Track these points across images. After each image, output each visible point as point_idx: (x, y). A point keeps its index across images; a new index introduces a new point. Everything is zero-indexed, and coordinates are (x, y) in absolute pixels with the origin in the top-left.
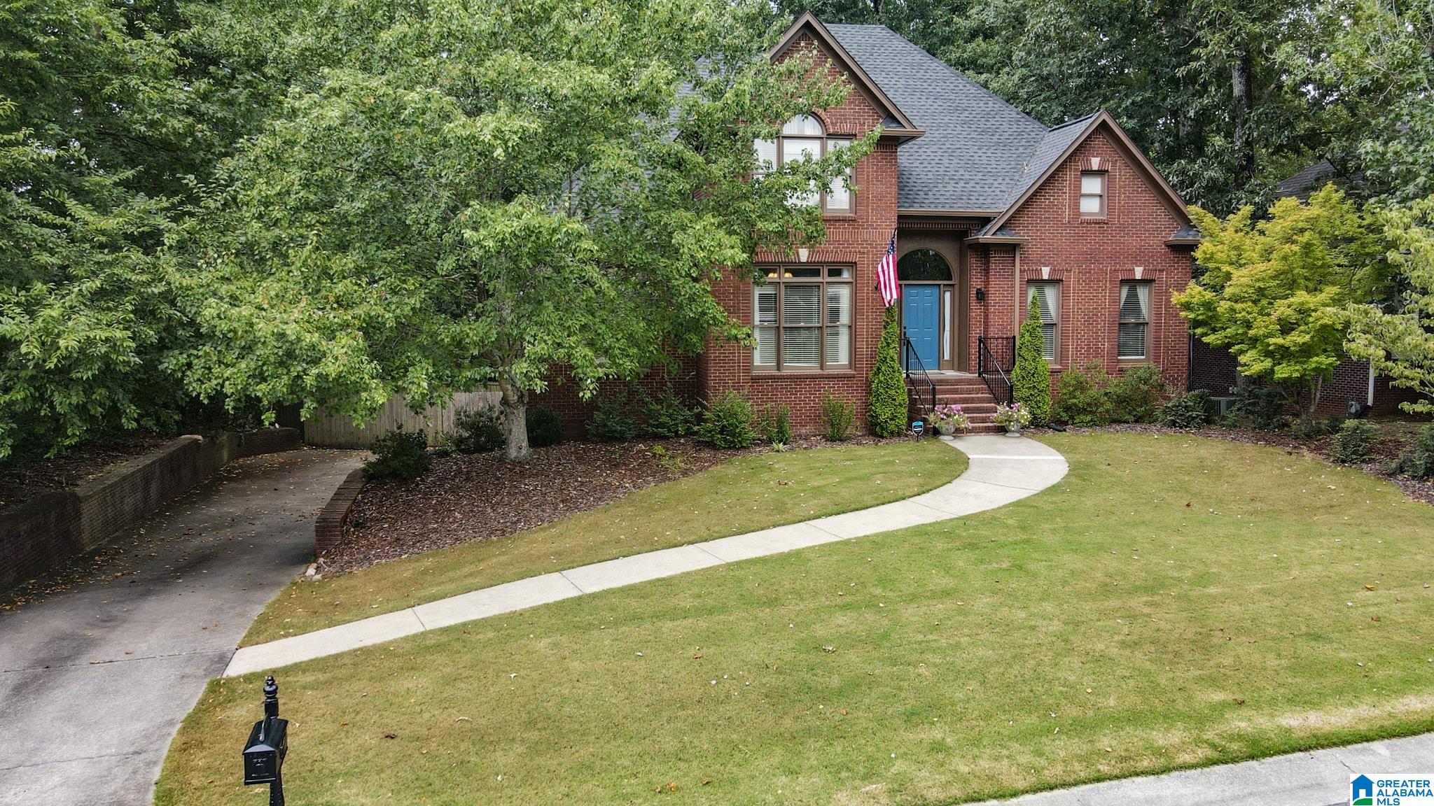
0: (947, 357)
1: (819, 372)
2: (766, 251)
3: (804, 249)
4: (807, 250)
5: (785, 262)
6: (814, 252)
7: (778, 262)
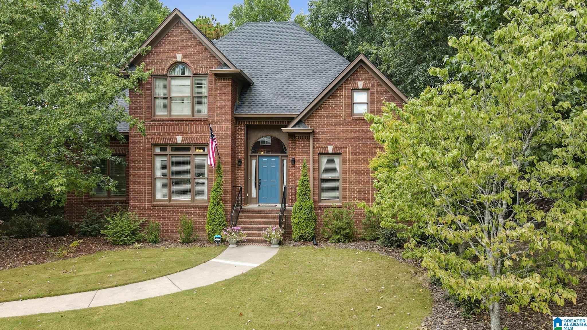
1: (191, 204)
2: (159, 138)
3: (179, 137)
4: (181, 137)
5: (170, 144)
6: (185, 138)
7: (166, 144)
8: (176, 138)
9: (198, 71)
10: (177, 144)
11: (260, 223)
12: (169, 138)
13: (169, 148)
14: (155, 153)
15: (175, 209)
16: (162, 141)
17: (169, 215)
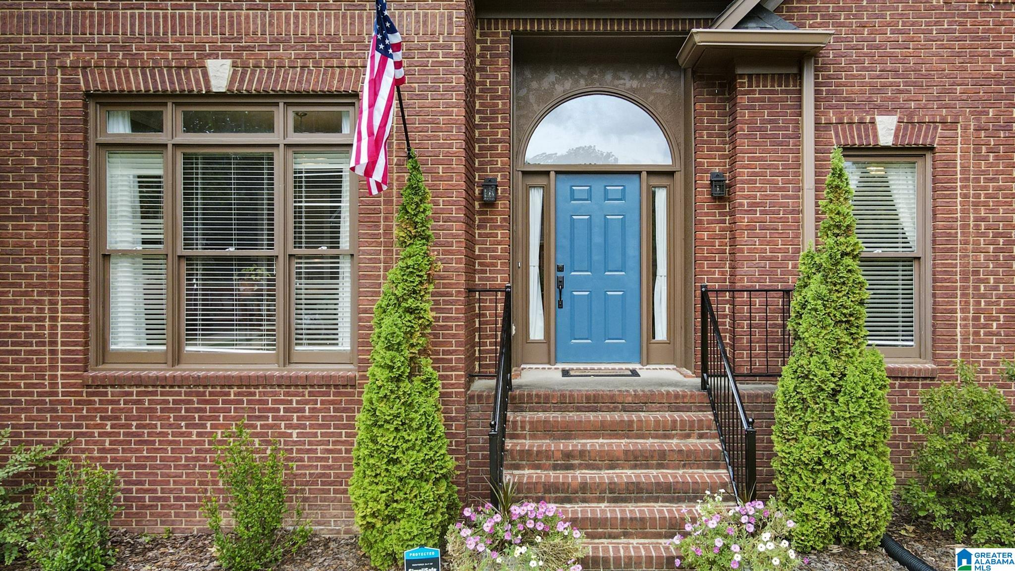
0: (661, 333)
1: (275, 370)
2: (121, 66)
3: (220, 61)
4: (229, 62)
5: (173, 95)
6: (245, 67)
7: (156, 95)
8: (204, 68)
10: (210, 94)
11: (612, 461)
12: (170, 68)
13: (172, 116)
14: (102, 139)
15: (198, 394)
16: (136, 83)
17: (170, 426)
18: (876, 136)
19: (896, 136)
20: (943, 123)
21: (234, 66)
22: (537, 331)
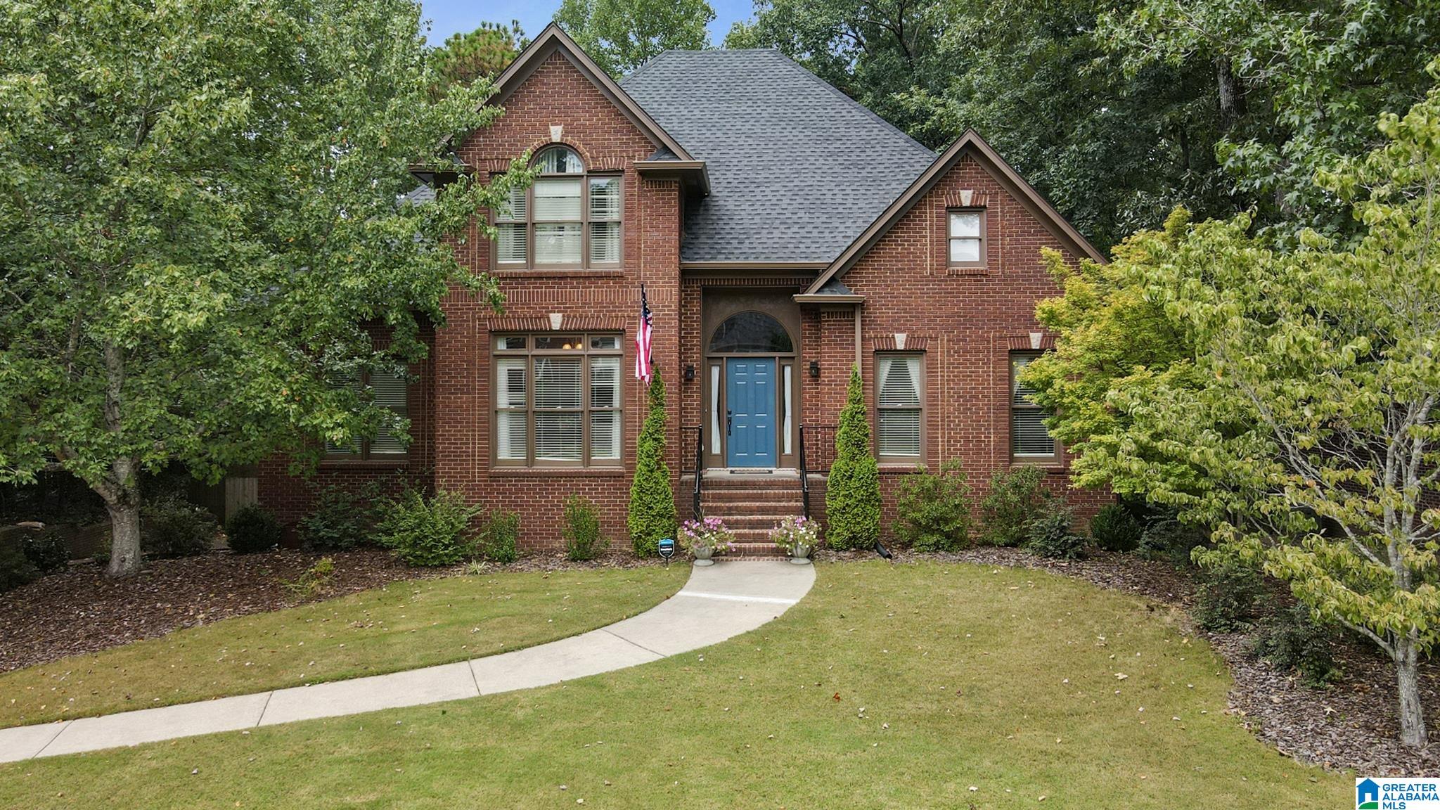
0: (788, 450)
1: (580, 468)
2: (508, 317)
3: (556, 314)
4: (561, 315)
5: (533, 330)
6: (569, 317)
7: (524, 330)
8: (548, 318)
9: (599, 164)
10: (551, 330)
11: (751, 511)
12: (531, 318)
13: (531, 341)
14: (496, 353)
15: (545, 481)
16: (515, 325)
17: (531, 497)
18: (895, 344)
19: (906, 344)
20: (931, 338)
21: (564, 316)
22: (716, 449)
